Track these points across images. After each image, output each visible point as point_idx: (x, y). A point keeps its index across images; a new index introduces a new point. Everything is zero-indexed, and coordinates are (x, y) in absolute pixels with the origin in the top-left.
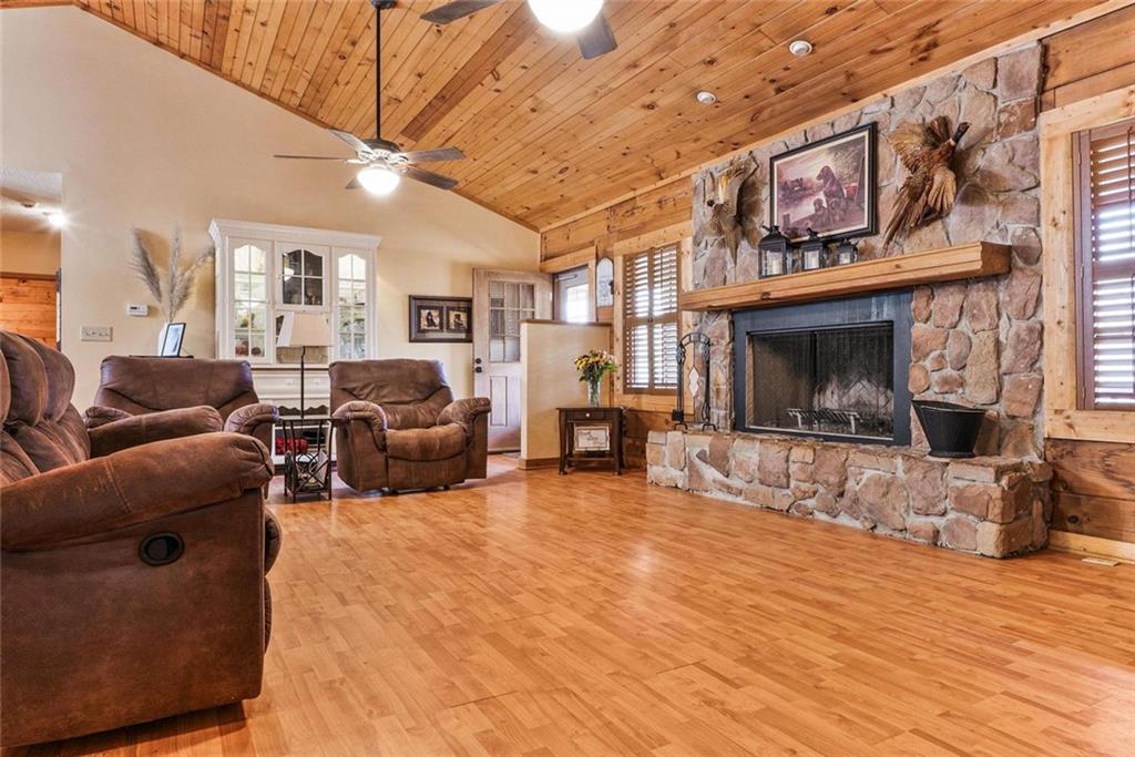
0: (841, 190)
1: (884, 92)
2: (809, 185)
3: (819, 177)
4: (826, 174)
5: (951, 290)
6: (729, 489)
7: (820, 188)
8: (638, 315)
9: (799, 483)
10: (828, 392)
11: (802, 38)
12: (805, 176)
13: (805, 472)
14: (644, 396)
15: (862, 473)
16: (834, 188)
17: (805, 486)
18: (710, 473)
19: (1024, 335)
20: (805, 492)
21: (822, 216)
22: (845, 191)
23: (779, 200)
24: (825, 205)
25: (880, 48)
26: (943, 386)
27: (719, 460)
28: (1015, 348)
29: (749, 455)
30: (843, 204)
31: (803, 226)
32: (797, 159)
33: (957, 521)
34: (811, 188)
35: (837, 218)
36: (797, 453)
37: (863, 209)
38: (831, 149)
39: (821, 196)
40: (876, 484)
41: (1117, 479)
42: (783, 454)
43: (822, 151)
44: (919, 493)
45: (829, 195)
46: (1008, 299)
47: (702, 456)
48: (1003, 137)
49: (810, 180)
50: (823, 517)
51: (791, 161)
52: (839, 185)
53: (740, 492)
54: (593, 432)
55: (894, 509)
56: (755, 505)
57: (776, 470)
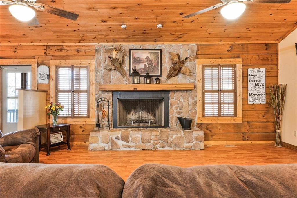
0: (152, 64)
1: (163, 42)
2: (142, 60)
3: (146, 59)
4: (147, 58)
5: (179, 92)
6: (129, 147)
7: (146, 62)
8: (60, 89)
9: (155, 141)
10: (131, 114)
11: (162, 25)
12: (141, 57)
13: (157, 138)
14: (68, 119)
15: (173, 136)
16: (150, 63)
17: (156, 142)
18: (120, 143)
19: (194, 103)
20: (157, 143)
21: (146, 69)
22: (153, 64)
23: (133, 62)
24: (147, 66)
25: (173, 34)
26: (177, 113)
27: (125, 139)
28: (192, 105)
29: (137, 135)
30: (153, 67)
31: (140, 70)
32: (139, 52)
33: (196, 143)
34: (143, 61)
35: (151, 70)
36: (154, 133)
37: (159, 70)
38: (149, 52)
39: (146, 64)
40: (177, 138)
41: (208, 130)
42: (150, 134)
43: (147, 52)
44: (188, 139)
45: (148, 64)
46: (191, 95)
47: (117, 138)
48: (190, 61)
49: (143, 59)
50: (161, 149)
51: (137, 52)
52: (151, 62)
53: (133, 147)
54: (56, 135)
55: (181, 143)
56: (139, 150)
57: (148, 138)
